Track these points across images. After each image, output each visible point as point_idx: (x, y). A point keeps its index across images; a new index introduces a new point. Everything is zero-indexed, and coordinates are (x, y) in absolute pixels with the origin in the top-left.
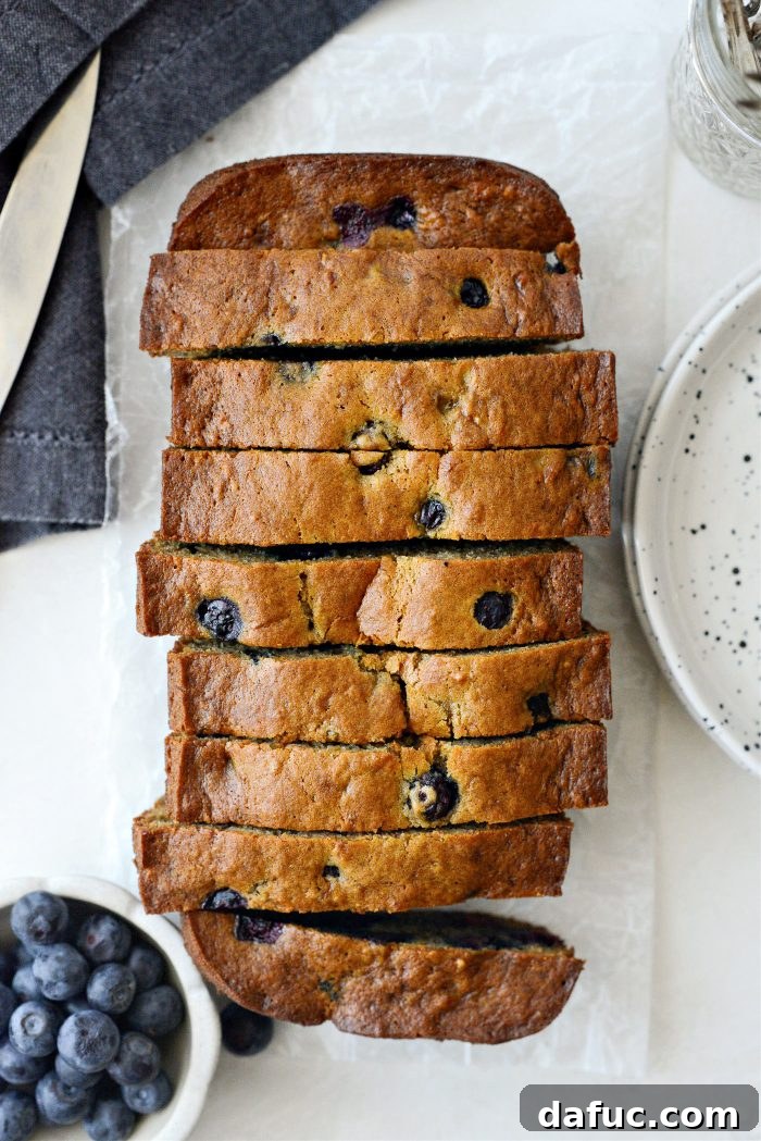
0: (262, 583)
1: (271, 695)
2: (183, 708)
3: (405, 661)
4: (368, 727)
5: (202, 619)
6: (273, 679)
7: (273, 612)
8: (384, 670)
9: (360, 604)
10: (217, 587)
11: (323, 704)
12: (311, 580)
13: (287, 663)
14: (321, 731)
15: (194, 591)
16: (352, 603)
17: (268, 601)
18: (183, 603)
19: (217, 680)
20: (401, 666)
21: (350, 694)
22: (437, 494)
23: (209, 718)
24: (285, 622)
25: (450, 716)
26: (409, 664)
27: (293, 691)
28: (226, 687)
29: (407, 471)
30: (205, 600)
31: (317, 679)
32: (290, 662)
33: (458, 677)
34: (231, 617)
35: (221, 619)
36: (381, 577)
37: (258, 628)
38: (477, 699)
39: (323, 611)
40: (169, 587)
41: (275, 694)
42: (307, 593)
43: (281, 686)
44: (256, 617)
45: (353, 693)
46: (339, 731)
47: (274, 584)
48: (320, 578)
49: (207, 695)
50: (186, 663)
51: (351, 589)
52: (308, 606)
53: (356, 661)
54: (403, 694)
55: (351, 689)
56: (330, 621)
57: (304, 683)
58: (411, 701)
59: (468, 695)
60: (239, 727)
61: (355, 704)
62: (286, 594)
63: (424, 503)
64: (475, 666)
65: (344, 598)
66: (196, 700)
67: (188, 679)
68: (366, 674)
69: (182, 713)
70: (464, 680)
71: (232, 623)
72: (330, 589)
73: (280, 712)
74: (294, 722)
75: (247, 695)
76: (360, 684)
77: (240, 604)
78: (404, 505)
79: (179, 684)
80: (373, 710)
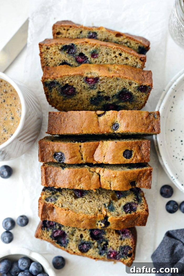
0: (70, 148)
1: (67, 177)
2: (45, 180)
3: (100, 170)
4: (91, 186)
5: (55, 157)
6: (67, 173)
7: (73, 155)
8: (95, 172)
9: (94, 153)
10: (58, 150)
11: (80, 180)
12: (82, 147)
13: (71, 170)
14: (79, 187)
15: (53, 150)
16: (92, 153)
17: (71, 152)
18: (50, 154)
19: (53, 173)
20: (99, 171)
21: (87, 178)
22: (117, 121)
23: (51, 183)
24: (76, 157)
25: (111, 185)
26: (101, 171)
27: (72, 177)
28: (55, 175)
29: (109, 116)
30: (56, 153)
31: (78, 174)
32: (72, 169)
33: (114, 176)
34: (62, 157)
35: (60, 157)
36: (100, 146)
37: (69, 159)
38: (118, 181)
39: (85, 155)
40: (47, 150)
41: (68, 177)
42: (81, 150)
43: (69, 175)
44: (69, 156)
45: (87, 177)
46: (83, 187)
47: (73, 148)
48: (84, 147)
49: (51, 177)
50: (46, 169)
51: (92, 149)
52: (81, 154)
53: (88, 169)
54: (100, 178)
55: (87, 176)
56: (87, 158)
57: (75, 175)
58: (101, 180)
59: (116, 180)
60: (58, 185)
61: (88, 180)
62: (76, 150)
63: (113, 124)
64: (118, 173)
65: (90, 152)
66: (48, 178)
67: (46, 173)
68: (91, 172)
69: (44, 181)
70: (115, 177)
71: (62, 158)
72: (87, 149)
73: (69, 182)
74: (72, 184)
75: (61, 177)
76: (89, 175)
77: (64, 153)
78: (109, 124)
79: (44, 174)
80: (92, 182)
